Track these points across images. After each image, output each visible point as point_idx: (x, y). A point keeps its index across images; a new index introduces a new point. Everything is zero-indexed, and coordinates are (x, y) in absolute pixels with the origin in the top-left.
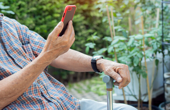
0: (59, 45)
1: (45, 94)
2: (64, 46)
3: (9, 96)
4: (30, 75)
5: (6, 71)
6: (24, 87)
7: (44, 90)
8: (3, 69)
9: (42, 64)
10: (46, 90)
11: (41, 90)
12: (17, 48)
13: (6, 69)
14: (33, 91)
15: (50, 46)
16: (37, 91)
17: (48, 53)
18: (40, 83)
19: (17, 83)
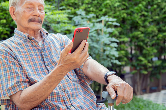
0: (68, 61)
1: (67, 101)
2: (73, 62)
3: (31, 100)
4: (47, 84)
5: (34, 80)
6: (44, 94)
7: (67, 98)
8: (32, 79)
9: (56, 75)
10: (69, 98)
11: (64, 98)
12: (55, 61)
13: (35, 79)
14: (55, 98)
15: (61, 61)
16: (60, 98)
17: (60, 66)
18: (65, 92)
19: (37, 91)
